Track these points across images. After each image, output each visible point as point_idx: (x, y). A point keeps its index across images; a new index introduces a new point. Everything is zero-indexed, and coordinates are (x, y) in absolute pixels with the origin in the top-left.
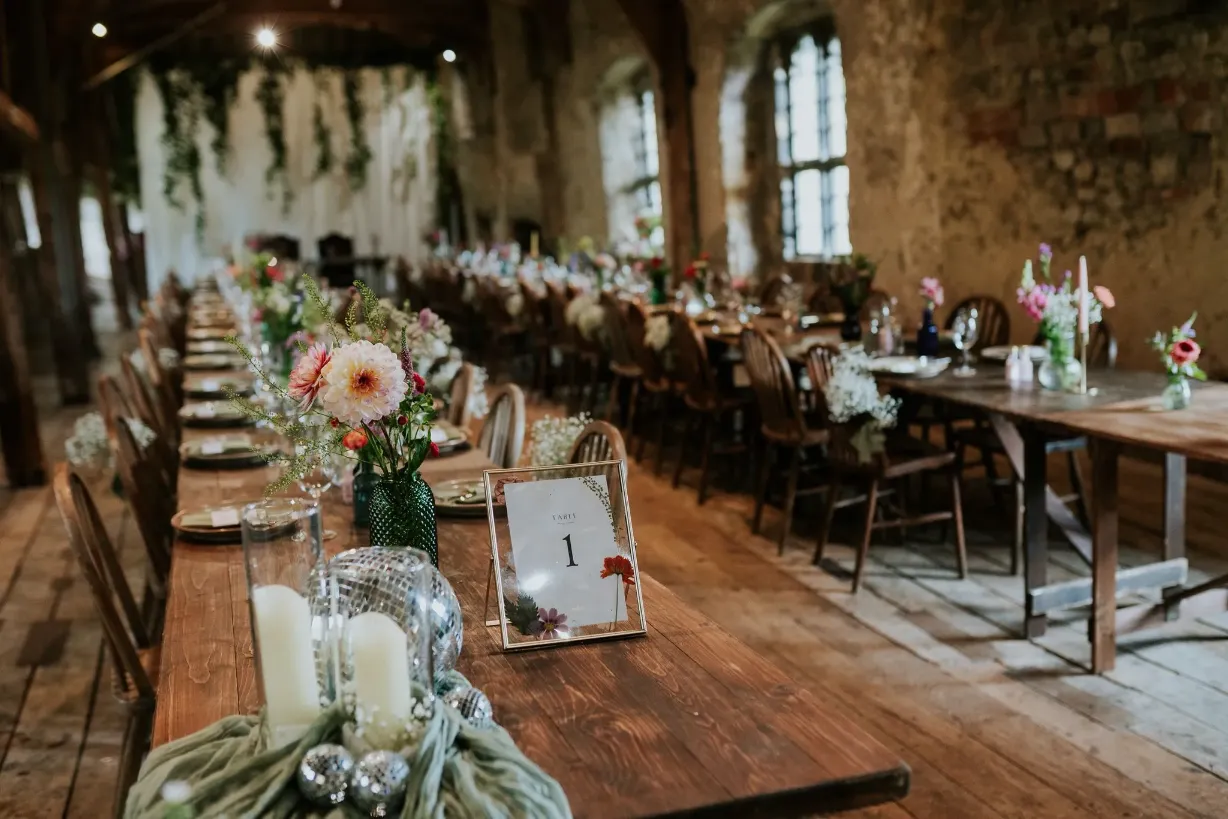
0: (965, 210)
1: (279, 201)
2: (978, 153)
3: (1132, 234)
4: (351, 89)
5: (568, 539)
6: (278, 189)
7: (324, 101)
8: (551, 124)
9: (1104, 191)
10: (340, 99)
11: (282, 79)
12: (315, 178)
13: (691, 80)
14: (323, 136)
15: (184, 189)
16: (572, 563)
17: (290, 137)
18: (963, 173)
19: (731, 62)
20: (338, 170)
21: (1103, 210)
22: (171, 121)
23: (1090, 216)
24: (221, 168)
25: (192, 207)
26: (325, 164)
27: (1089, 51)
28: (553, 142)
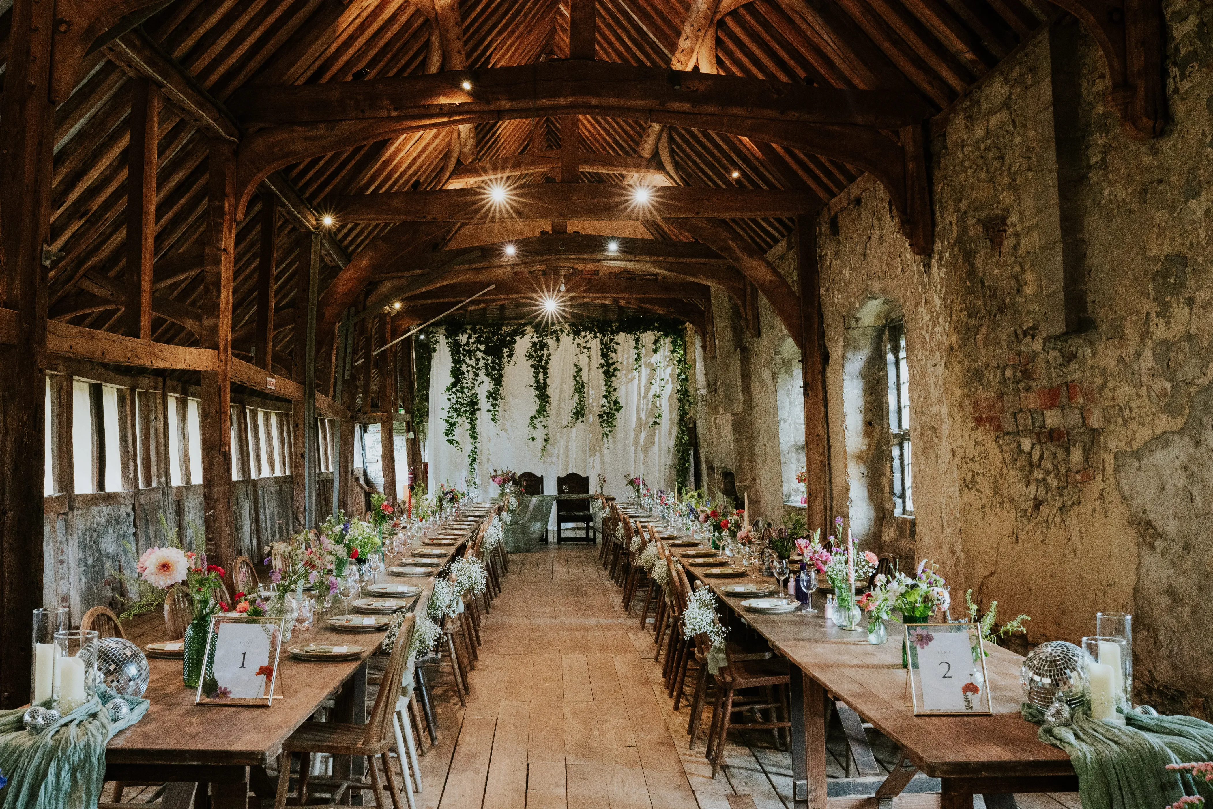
0: (974, 482)
1: (540, 443)
2: (979, 435)
3: (1062, 510)
4: (606, 351)
5: (244, 654)
6: (539, 433)
7: (584, 363)
8: (747, 389)
9: (1048, 473)
10: (597, 359)
11: (551, 342)
12: (571, 424)
13: (826, 359)
14: (580, 389)
15: (461, 432)
16: (243, 666)
17: (552, 391)
18: (972, 452)
19: (849, 344)
20: (592, 418)
21: (1048, 489)
22: (457, 374)
23: (1041, 493)
24: (493, 411)
25: (468, 445)
26: (579, 413)
27: (1034, 356)
28: (748, 403)
